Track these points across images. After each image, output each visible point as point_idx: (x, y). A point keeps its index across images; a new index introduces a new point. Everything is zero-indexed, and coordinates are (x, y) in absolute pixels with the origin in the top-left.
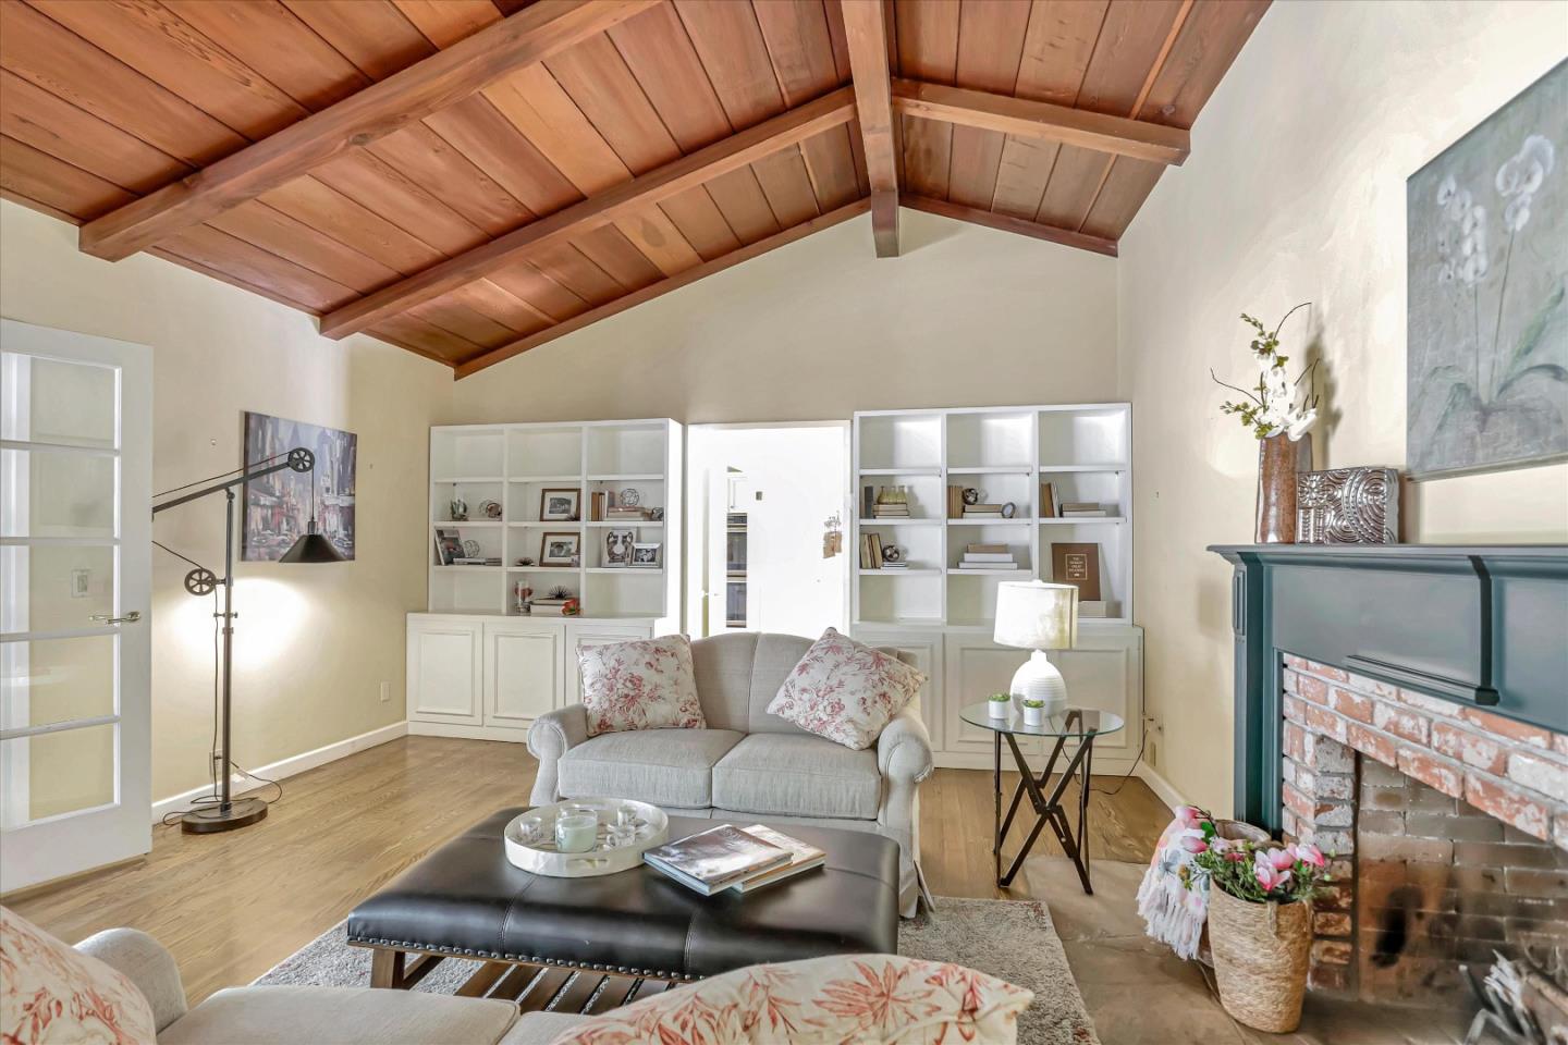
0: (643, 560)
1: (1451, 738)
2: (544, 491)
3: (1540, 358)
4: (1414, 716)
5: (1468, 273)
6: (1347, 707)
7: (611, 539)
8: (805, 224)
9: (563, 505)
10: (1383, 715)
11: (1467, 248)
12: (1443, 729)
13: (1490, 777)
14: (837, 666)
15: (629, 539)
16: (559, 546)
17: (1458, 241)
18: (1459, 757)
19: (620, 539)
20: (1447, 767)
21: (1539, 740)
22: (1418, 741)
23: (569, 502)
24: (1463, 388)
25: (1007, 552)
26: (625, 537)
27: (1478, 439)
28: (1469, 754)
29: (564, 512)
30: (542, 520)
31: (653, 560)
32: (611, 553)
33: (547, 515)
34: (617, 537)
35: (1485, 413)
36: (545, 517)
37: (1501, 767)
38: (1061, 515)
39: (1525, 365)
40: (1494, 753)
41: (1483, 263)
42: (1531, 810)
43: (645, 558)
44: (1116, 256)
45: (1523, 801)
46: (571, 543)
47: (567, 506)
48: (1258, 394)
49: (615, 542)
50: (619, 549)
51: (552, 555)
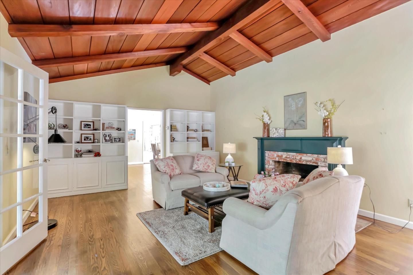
0: (116, 141)
1: (295, 157)
2: (81, 122)
3: (302, 119)
4: (289, 155)
5: (293, 109)
6: (278, 156)
7: (105, 136)
8: (154, 65)
9: (88, 126)
10: (284, 156)
11: (293, 107)
12: (293, 156)
13: (300, 160)
14: (205, 159)
15: (110, 136)
16: (87, 138)
17: (291, 105)
18: (296, 159)
19: (107, 136)
20: (294, 160)
21: (305, 155)
22: (290, 158)
23: (90, 125)
24: (292, 121)
25: (195, 139)
26: (109, 135)
27: (295, 126)
28: (297, 158)
29: (88, 128)
30: (81, 130)
31: (119, 141)
32: (105, 139)
33: (83, 128)
34: (106, 135)
35: (295, 124)
36: (82, 129)
37: (301, 158)
38: (204, 132)
39: (300, 120)
40: (300, 157)
41: (295, 108)
42: (305, 162)
43: (117, 140)
44: (210, 85)
45: (304, 161)
46: (91, 137)
47: (90, 126)
48: (262, 117)
49: (106, 136)
50: (108, 138)
51: (85, 140)
